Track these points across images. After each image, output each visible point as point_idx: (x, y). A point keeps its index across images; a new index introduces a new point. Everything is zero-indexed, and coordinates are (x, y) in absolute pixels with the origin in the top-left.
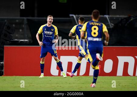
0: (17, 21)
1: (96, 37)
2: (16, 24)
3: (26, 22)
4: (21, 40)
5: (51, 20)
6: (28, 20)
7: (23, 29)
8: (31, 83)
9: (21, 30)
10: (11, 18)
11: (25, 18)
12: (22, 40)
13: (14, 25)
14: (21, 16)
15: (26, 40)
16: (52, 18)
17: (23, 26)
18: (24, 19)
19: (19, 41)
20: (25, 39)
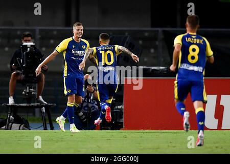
0: (146, 34)
1: (194, 65)
2: (144, 39)
3: (161, 36)
4: (153, 68)
5: (80, 31)
6: (164, 32)
7: (156, 48)
8: (171, 142)
9: (152, 51)
10: (136, 29)
11: (160, 29)
12: (156, 68)
13: (141, 42)
14: (153, 26)
15: (161, 68)
16: (82, 28)
17: (157, 43)
18: (158, 31)
19: (149, 69)
20: (160, 66)
